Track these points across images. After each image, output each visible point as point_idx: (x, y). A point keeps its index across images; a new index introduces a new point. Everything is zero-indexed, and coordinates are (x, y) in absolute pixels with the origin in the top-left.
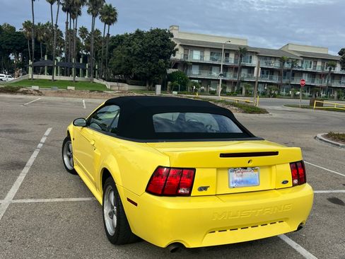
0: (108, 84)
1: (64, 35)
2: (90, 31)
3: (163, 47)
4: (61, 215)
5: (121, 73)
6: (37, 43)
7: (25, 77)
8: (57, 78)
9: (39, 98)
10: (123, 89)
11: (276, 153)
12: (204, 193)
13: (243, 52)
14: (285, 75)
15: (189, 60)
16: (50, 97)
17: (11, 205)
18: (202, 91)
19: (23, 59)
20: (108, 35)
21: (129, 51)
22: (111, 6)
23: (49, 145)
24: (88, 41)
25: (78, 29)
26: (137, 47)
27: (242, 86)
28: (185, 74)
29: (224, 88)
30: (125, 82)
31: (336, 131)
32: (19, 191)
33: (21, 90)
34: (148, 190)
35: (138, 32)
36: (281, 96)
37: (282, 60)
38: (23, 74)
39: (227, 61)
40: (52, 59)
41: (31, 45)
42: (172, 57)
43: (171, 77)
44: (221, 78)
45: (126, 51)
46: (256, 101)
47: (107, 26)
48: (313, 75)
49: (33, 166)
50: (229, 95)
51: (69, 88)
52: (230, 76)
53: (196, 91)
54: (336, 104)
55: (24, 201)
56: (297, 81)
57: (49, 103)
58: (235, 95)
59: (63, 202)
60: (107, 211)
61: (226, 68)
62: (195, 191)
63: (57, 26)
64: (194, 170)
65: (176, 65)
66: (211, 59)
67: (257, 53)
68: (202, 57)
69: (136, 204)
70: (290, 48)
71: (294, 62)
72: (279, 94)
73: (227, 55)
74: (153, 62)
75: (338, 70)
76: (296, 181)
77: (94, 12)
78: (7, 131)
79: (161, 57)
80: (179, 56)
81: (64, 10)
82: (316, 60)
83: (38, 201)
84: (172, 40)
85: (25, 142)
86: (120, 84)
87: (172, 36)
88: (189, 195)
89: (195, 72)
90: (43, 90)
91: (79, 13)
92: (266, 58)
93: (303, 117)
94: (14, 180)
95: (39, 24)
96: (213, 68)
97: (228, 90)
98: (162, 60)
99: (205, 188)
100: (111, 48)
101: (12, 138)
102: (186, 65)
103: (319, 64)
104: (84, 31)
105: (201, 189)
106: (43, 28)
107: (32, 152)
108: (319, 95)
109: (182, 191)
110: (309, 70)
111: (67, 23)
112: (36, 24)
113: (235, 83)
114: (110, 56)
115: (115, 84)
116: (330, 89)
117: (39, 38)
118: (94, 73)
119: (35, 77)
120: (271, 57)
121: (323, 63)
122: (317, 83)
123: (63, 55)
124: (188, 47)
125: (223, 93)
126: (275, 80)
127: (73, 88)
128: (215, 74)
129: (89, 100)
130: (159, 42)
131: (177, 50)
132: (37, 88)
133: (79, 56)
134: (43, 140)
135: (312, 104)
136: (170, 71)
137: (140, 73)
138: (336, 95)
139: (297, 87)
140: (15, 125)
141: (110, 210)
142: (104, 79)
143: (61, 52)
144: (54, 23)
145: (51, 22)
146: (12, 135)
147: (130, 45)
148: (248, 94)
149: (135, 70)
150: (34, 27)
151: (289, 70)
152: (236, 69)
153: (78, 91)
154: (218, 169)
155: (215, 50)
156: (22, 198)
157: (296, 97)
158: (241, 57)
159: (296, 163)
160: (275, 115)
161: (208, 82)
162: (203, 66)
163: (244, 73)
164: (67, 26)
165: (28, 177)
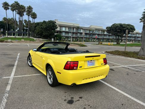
0: (35, 39)
1: (18, 22)
2: (27, 21)
3: (53, 26)
4: (32, 80)
5: (39, 35)
6: (8, 25)
7: (5, 37)
8: (16, 37)
9: (12, 44)
10: (40, 40)
11: (100, 56)
12: (81, 68)
13: (78, 28)
14: (91, 35)
15: (61, 31)
16: (16, 43)
17: (14, 78)
18: (66, 40)
19: (3, 31)
20: (34, 22)
21: (42, 28)
22: (34, 13)
23: (20, 59)
24: (27, 24)
25: (23, 20)
26: (44, 26)
27: (78, 38)
28: (61, 35)
29: (73, 39)
30: (41, 38)
31: (108, 51)
32: (15, 74)
33: (5, 41)
34: (64, 69)
35: (44, 21)
36: (90, 42)
37: (90, 30)
38: (3, 36)
39: (73, 31)
40: (14, 31)
41: (6, 26)
42: (56, 29)
43: (56, 36)
44: (72, 36)
45: (41, 28)
46: (84, 43)
47: (33, 19)
48: (99, 35)
49: (17, 65)
50: (74, 41)
51: (22, 40)
52: (74, 36)
53: (64, 40)
54: (106, 43)
55: (18, 76)
56: (94, 37)
57: (16, 45)
58: (76, 42)
59: (31, 76)
60: (48, 77)
61: (73, 33)
62: (78, 68)
63: (15, 19)
64: (78, 62)
65: (57, 32)
66: (69, 30)
67: (82, 28)
68: (66, 29)
69: (60, 73)
70: (92, 27)
71: (93, 31)
72: (89, 41)
73: (73, 29)
74: (50, 31)
75: (106, 33)
76: (105, 64)
77: (29, 14)
78: (4, 55)
79: (52, 30)
80: (58, 29)
81: (18, 13)
82: (99, 30)
83: (23, 76)
84: (56, 24)
85: (12, 58)
86: (39, 38)
87: (56, 23)
88: (77, 69)
89: (64, 34)
90: (13, 41)
91: (23, 15)
92: (85, 30)
93: (97, 47)
94: (12, 70)
95: (9, 18)
96: (69, 33)
97: (74, 40)
98: (53, 31)
99: (81, 67)
100: (35, 27)
101: (6, 57)
102: (61, 32)
103: (100, 31)
104: (25, 21)
105: (80, 67)
106: (10, 20)
107: (15, 61)
108: (101, 41)
109: (75, 68)
110: (98, 33)
111: (19, 18)
112: (8, 18)
113: (76, 38)
114: (35, 29)
115: (37, 38)
116: (103, 39)
117: (9, 23)
118: (29, 35)
119: (9, 36)
120: (86, 30)
121: (101, 31)
122: (100, 37)
123: (18, 29)
124: (61, 26)
125: (73, 41)
126: (88, 36)
127: (23, 40)
128: (70, 35)
129: (30, 44)
130: (51, 24)
131: (58, 27)
132: (10, 40)
133: (24, 30)
134: (18, 57)
135: (99, 43)
136: (55, 34)
137: (46, 35)
138: (105, 41)
139: (94, 38)
140: (6, 53)
141: (49, 76)
142: (33, 37)
143: (17, 28)
144: (15, 18)
145: (13, 17)
146: (6, 56)
147: (42, 26)
148: (80, 41)
149: (44, 34)
150: (7, 19)
151: (92, 34)
152: (76, 33)
153: (26, 41)
154: (84, 61)
155: (69, 27)
156: (17, 76)
157: (94, 41)
158: (78, 29)
159: (104, 59)
160: (89, 47)
161: (68, 37)
162: (66, 32)
163: (79, 34)
164: (19, 19)
165: (16, 69)
